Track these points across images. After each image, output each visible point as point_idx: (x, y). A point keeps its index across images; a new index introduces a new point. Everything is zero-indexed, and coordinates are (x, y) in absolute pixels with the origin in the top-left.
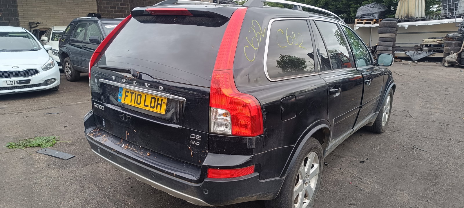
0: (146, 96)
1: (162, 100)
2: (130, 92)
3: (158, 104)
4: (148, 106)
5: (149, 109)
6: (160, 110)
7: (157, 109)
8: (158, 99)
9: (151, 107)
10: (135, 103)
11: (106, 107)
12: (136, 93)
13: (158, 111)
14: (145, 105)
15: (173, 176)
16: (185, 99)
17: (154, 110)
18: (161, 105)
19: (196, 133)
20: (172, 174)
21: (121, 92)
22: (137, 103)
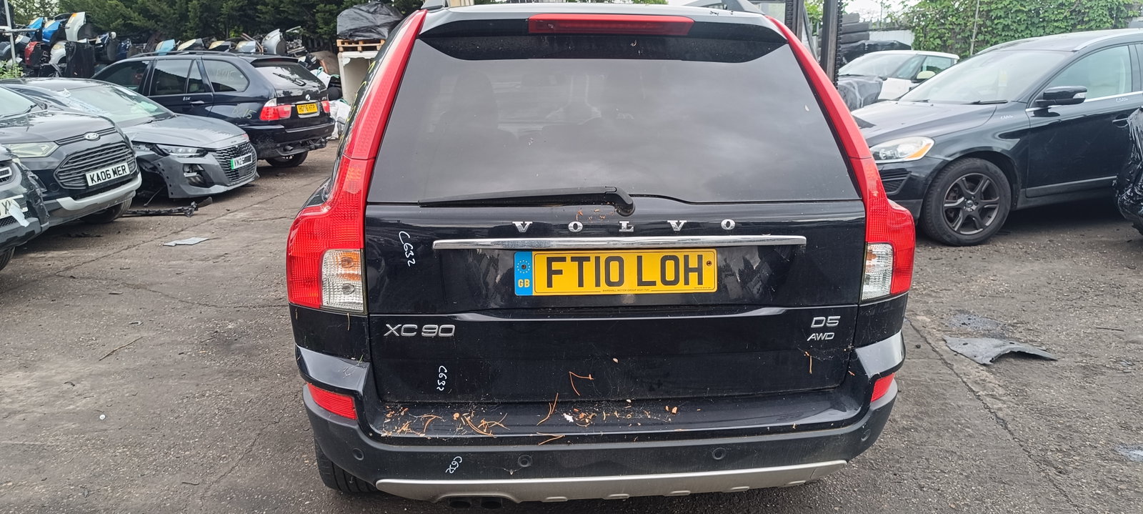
0: (640, 259)
1: (700, 258)
2: (568, 259)
3: (688, 270)
4: (653, 283)
5: (660, 289)
6: (700, 282)
7: (687, 282)
8: (686, 258)
9: (665, 282)
10: (598, 284)
11: (461, 325)
12: (597, 259)
13: (693, 287)
14: (641, 283)
15: (794, 431)
16: (805, 238)
17: (680, 288)
18: (699, 270)
19: (826, 313)
20: (788, 429)
21: (524, 267)
22: (609, 283)
